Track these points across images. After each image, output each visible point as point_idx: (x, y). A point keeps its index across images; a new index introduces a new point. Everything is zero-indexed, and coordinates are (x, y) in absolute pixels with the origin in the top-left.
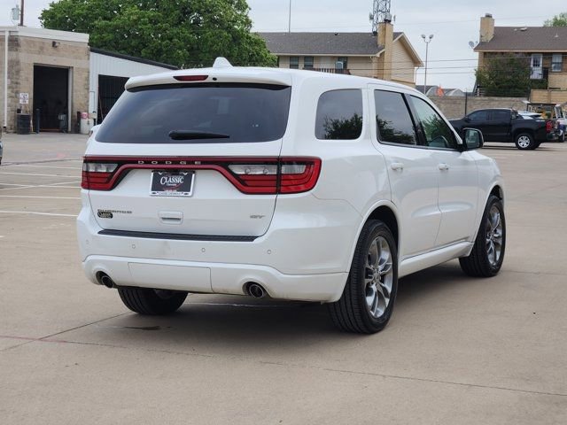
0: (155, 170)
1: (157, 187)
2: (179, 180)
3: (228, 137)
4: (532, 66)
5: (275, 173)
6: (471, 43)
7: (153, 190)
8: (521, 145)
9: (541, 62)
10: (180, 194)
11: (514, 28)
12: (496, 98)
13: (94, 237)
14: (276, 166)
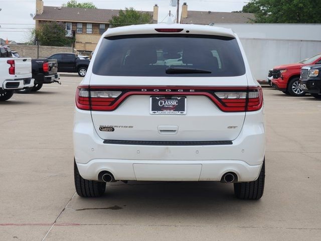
0: (153, 96)
1: (156, 108)
2: (174, 103)
3: (210, 73)
4: (66, 29)
5: (245, 98)
6: (32, 15)
7: (152, 110)
8: (81, 74)
9: (71, 28)
10: (177, 112)
11: (55, 7)
12: (55, 47)
13: (99, 145)
14: (245, 93)
